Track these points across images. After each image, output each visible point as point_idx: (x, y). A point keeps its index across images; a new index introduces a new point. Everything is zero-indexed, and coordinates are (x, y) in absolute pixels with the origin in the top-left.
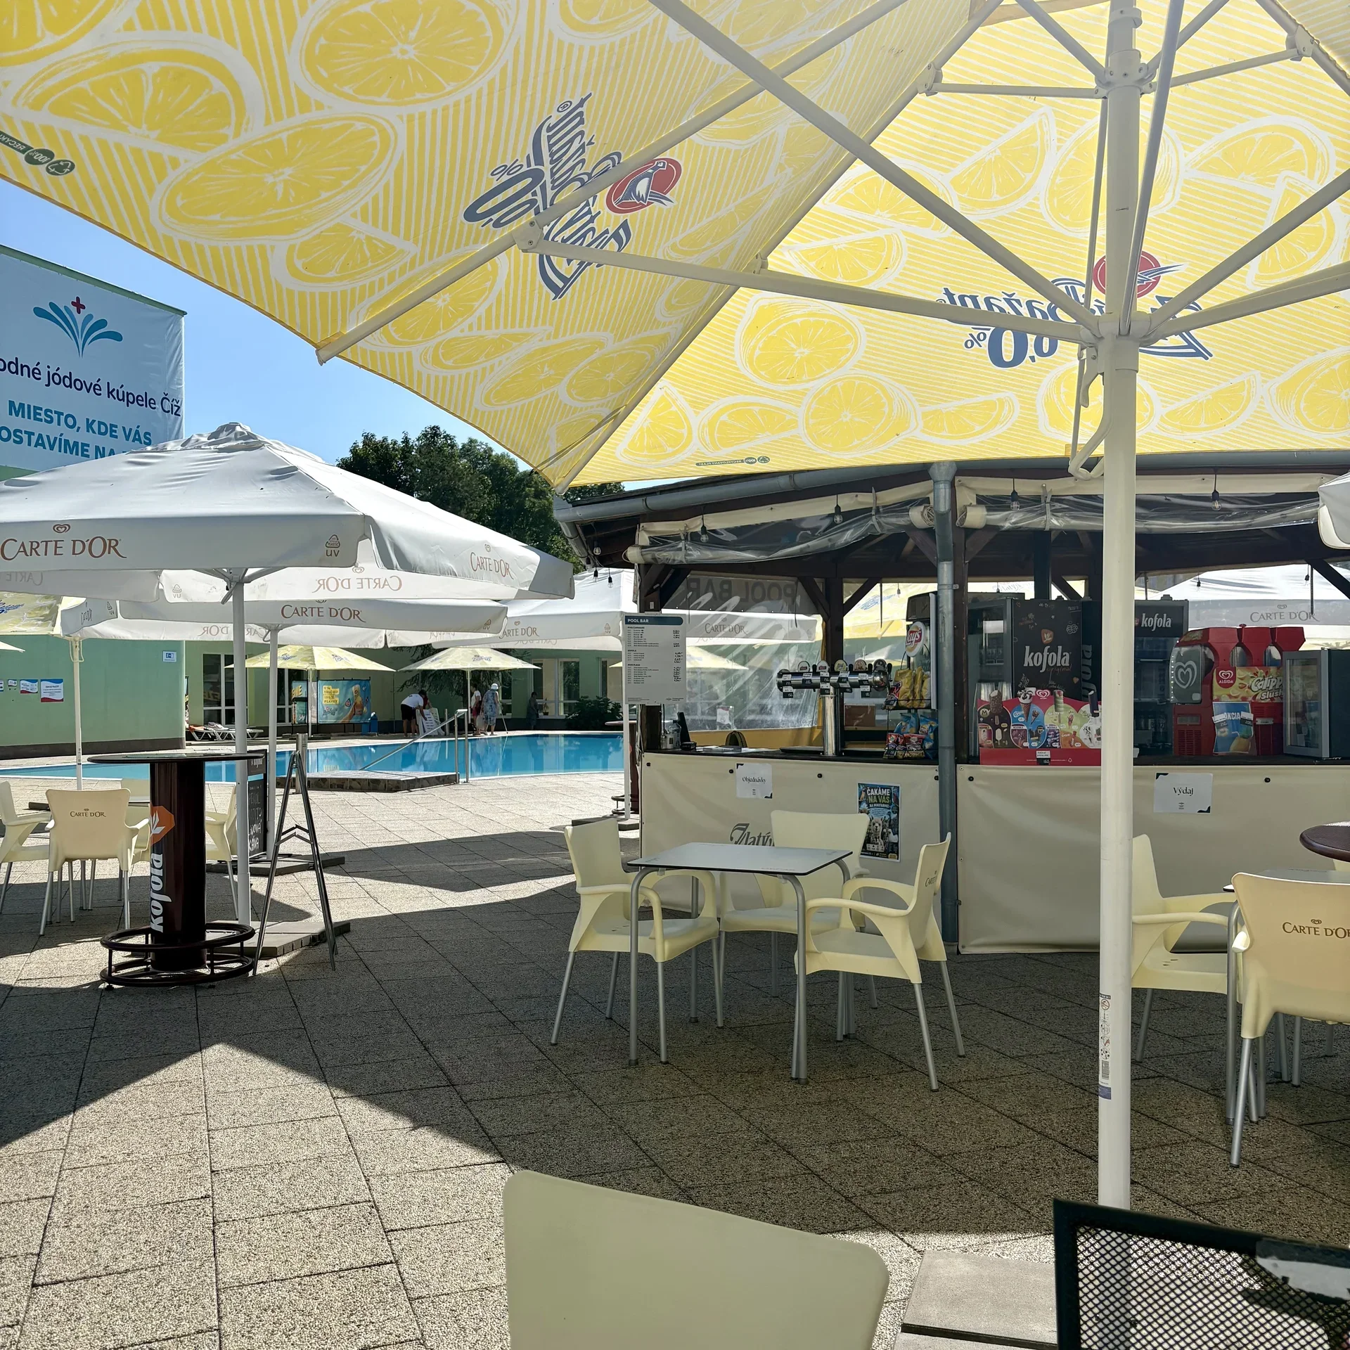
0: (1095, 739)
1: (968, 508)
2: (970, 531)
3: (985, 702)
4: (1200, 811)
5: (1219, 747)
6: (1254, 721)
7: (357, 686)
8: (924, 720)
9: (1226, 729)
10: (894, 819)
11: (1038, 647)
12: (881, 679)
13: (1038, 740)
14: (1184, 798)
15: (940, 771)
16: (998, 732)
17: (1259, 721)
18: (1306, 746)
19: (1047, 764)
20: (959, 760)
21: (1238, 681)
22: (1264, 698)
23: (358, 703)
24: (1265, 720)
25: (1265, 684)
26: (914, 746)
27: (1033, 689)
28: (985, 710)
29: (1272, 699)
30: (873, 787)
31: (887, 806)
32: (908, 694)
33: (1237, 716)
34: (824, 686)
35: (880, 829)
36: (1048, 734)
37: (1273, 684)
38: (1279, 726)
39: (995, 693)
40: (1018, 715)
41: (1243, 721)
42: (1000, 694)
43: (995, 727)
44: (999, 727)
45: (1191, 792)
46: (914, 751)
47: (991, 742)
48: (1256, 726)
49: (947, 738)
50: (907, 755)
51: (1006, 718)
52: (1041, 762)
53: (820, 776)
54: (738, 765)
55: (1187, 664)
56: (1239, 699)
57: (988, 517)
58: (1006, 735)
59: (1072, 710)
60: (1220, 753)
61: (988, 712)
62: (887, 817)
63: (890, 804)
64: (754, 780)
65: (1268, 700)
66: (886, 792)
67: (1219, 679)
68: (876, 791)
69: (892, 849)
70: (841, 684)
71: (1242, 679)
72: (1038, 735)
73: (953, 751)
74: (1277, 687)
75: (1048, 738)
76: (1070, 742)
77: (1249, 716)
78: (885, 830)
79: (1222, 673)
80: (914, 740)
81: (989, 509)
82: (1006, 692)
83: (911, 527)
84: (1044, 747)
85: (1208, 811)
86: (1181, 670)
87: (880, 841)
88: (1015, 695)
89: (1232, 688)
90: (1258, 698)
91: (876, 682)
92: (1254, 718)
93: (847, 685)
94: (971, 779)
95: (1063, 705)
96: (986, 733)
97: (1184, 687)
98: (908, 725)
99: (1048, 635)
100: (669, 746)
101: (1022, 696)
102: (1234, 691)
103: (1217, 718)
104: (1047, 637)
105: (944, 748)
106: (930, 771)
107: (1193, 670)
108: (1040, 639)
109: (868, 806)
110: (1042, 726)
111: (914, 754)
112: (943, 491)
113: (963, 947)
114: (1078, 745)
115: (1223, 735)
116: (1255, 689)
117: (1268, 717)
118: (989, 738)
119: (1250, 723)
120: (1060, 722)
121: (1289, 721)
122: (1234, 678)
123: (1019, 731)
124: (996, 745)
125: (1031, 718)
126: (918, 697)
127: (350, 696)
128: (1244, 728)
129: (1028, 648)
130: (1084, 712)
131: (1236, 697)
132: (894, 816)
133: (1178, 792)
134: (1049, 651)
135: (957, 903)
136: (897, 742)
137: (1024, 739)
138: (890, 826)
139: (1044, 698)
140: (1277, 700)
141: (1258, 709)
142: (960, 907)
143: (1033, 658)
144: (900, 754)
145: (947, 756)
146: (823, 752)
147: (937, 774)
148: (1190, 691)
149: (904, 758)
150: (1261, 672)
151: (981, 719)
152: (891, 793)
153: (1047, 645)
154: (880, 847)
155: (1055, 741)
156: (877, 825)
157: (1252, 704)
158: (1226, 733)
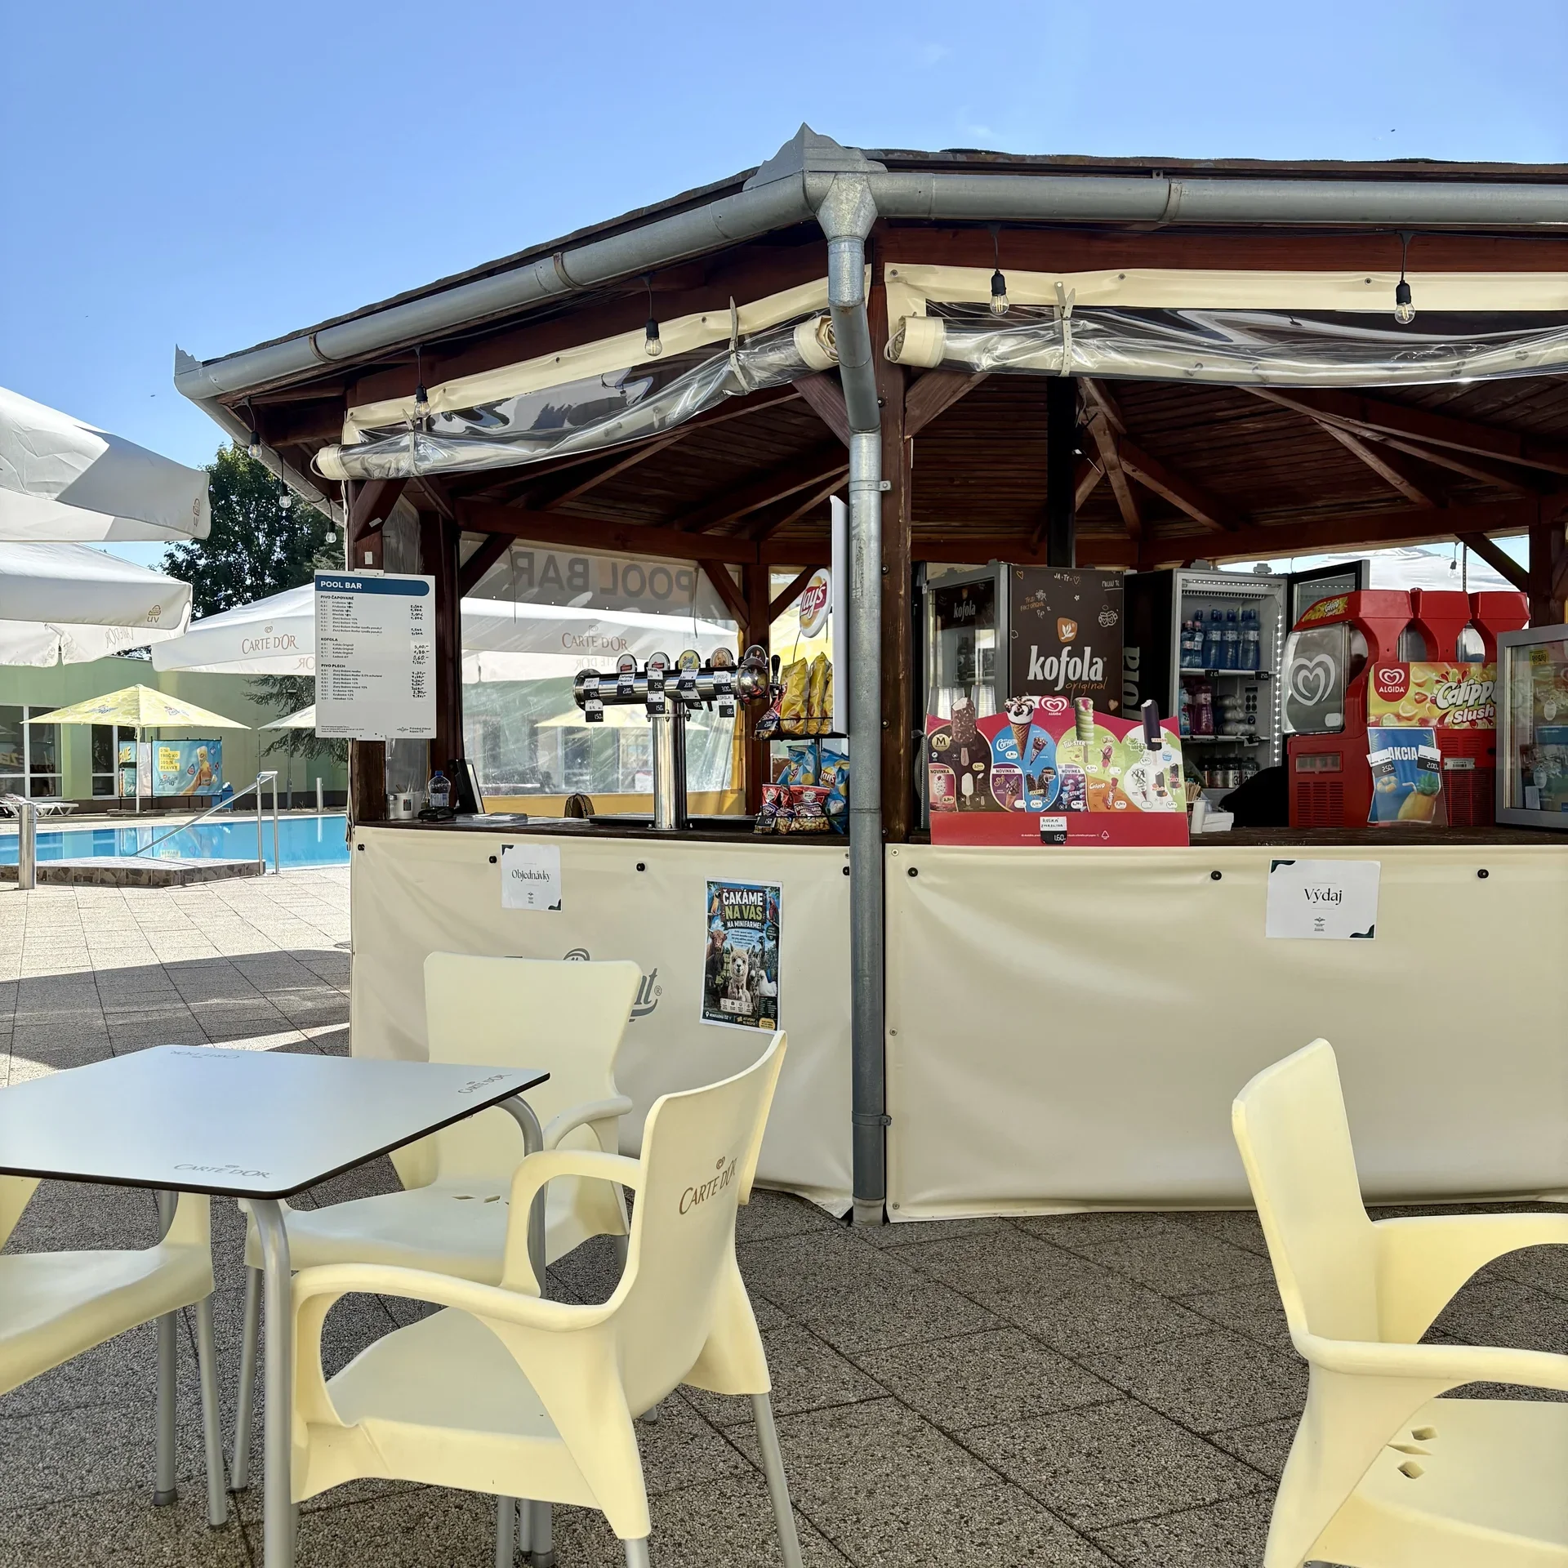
0: (1152, 794)
1: (908, 321)
2: (912, 374)
3: (945, 721)
4: (1355, 935)
5: (1380, 812)
6: (1442, 763)
7: (204, 749)
8: (829, 759)
9: (1393, 778)
10: (770, 951)
11: (1051, 648)
12: (755, 683)
13: (1044, 795)
14: (1324, 908)
15: (853, 856)
16: (967, 780)
17: (1450, 764)
18: (1542, 809)
19: (1060, 843)
20: (888, 836)
21: (1413, 690)
22: (1459, 720)
23: (205, 769)
24: (1460, 761)
25: (1461, 695)
26: (809, 808)
27: (1036, 699)
28: (941, 736)
29: (1473, 722)
30: (734, 889)
31: (756, 925)
32: (798, 708)
33: (1412, 754)
34: (654, 697)
35: (745, 969)
36: (1063, 785)
37: (1474, 695)
38: (1487, 773)
39: (961, 703)
40: (1005, 746)
41: (1423, 762)
42: (971, 708)
43: (961, 771)
44: (969, 769)
45: (1339, 897)
46: (810, 820)
47: (953, 800)
48: (1446, 774)
49: (867, 792)
50: (795, 825)
51: (981, 753)
52: (1049, 839)
53: (641, 867)
54: (504, 847)
55: (1317, 660)
56: (1415, 722)
57: (948, 342)
58: (981, 786)
59: (1111, 736)
60: (1382, 822)
61: (948, 740)
62: (758, 947)
63: (763, 922)
64: (531, 876)
65: (1466, 725)
66: (756, 898)
67: (1379, 684)
68: (738, 896)
69: (766, 1009)
70: (684, 694)
71: (1419, 685)
72: (1043, 786)
73: (877, 817)
74: (1482, 701)
75: (1062, 791)
76: (1105, 800)
77: (1433, 753)
78: (753, 973)
79: (1385, 673)
80: (809, 796)
81: (950, 327)
82: (986, 706)
83: (803, 371)
84: (1054, 810)
85: (1370, 934)
86: (1304, 673)
87: (745, 994)
88: (1002, 710)
89: (1403, 702)
90: (1447, 720)
91: (744, 688)
92: (1442, 759)
93: (693, 695)
94: (913, 872)
95: (1092, 726)
96: (942, 783)
97: (1310, 703)
98: (801, 768)
99: (1069, 628)
100: (404, 814)
101: (1014, 709)
102: (1405, 706)
103: (1376, 758)
104: (1067, 631)
105: (860, 810)
106: (834, 857)
107: (1327, 671)
108: (1056, 633)
109: (725, 925)
110: (1050, 769)
111: (809, 824)
112: (846, 256)
113: (896, 1206)
114: (1121, 806)
115: (1387, 788)
116: (1442, 703)
117: (1465, 755)
118: (949, 792)
119: (1434, 766)
120: (1086, 760)
121: (1507, 764)
122: (1406, 684)
123: (1008, 777)
124: (962, 805)
125: (1031, 750)
126: (817, 713)
127: (193, 760)
128: (1424, 776)
129: (1034, 649)
130: (1133, 741)
131: (1409, 719)
132: (769, 945)
133: (1314, 897)
134: (1071, 655)
135: (883, 1121)
136: (777, 802)
137: (1016, 792)
138: (763, 966)
139: (1054, 713)
140: (1481, 725)
141: (1449, 741)
142: (889, 1128)
143: (1042, 666)
144: (782, 824)
145: (866, 827)
146: (653, 823)
147: (847, 863)
148: (1322, 710)
149: (790, 833)
150: (1454, 672)
151: (935, 755)
152: (764, 901)
153: (1067, 644)
154: (741, 1003)
155: (1077, 798)
156: (739, 962)
157: (1438, 731)
158: (1393, 785)
